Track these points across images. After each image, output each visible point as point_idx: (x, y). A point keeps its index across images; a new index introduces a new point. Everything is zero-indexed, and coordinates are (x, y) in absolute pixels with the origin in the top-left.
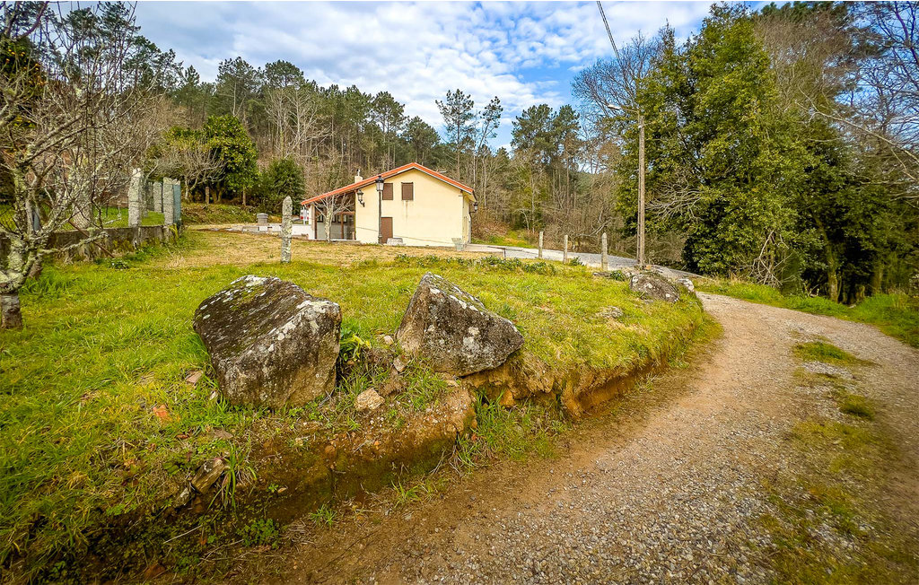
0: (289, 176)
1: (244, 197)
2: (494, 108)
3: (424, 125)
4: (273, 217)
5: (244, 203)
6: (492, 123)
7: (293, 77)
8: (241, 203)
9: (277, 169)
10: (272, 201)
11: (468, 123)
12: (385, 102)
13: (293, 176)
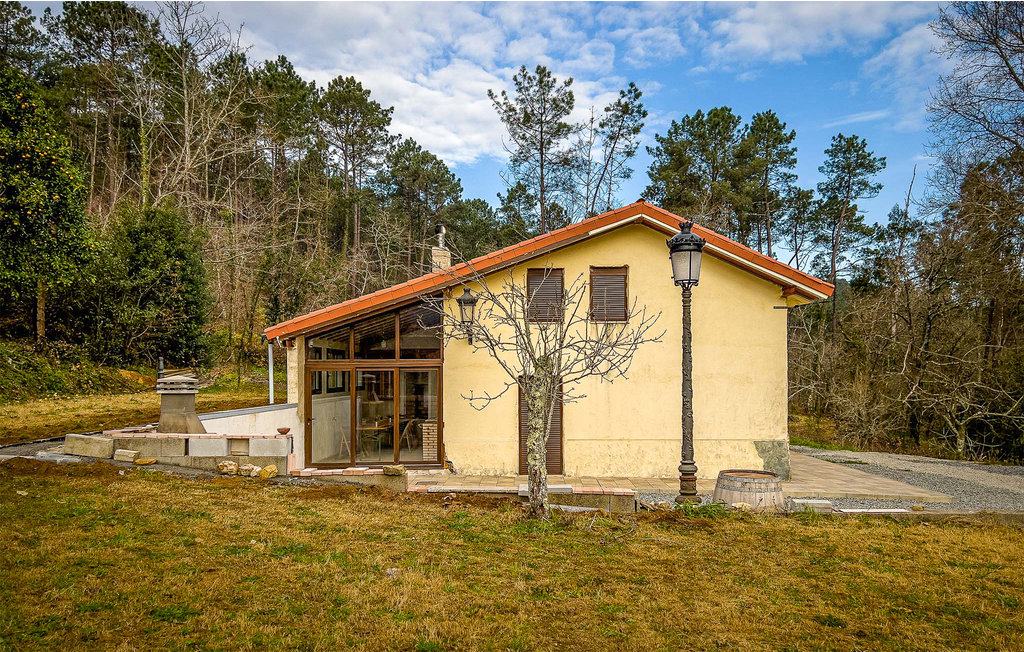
0: (168, 254)
1: (41, 315)
2: (626, 109)
3: (427, 158)
4: (125, 374)
5: (41, 331)
6: (621, 145)
7: (131, 34)
8: (32, 334)
9: (134, 236)
10: (124, 327)
11: (563, 145)
12: (348, 99)
13: (181, 255)
